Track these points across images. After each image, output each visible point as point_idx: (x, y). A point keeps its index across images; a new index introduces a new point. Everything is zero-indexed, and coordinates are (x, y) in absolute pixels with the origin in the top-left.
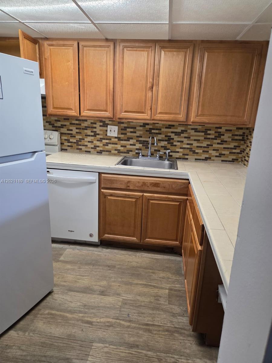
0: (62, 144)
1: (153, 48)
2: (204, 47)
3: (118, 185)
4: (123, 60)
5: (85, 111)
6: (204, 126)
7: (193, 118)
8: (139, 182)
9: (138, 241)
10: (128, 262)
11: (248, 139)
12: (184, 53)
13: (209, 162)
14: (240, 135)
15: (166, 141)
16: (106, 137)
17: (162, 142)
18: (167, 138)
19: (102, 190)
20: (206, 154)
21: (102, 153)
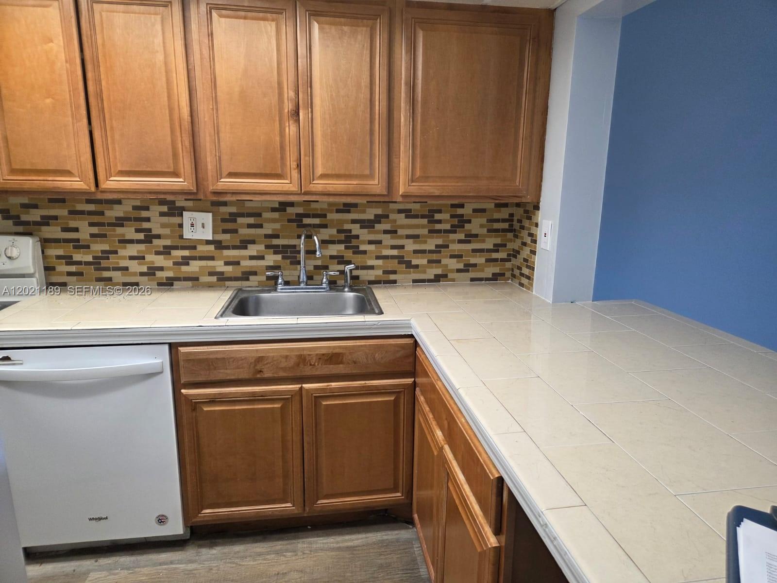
0: (49, 269)
1: (289, 13)
2: (414, 18)
3: (228, 371)
4: (212, 40)
5: (111, 176)
6: (427, 202)
7: (405, 185)
8: (287, 357)
9: (296, 512)
10: (275, 574)
11: (523, 228)
12: (369, 29)
13: (444, 285)
14: (504, 221)
15: (340, 242)
16: (180, 243)
17: (331, 246)
18: (342, 237)
19: (183, 391)
20: (436, 267)
21: (172, 285)
